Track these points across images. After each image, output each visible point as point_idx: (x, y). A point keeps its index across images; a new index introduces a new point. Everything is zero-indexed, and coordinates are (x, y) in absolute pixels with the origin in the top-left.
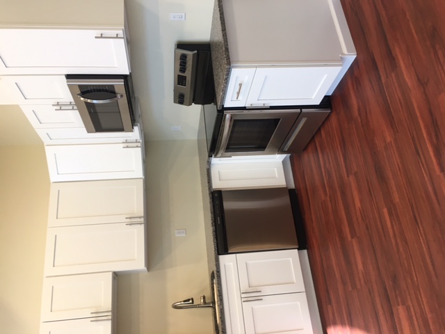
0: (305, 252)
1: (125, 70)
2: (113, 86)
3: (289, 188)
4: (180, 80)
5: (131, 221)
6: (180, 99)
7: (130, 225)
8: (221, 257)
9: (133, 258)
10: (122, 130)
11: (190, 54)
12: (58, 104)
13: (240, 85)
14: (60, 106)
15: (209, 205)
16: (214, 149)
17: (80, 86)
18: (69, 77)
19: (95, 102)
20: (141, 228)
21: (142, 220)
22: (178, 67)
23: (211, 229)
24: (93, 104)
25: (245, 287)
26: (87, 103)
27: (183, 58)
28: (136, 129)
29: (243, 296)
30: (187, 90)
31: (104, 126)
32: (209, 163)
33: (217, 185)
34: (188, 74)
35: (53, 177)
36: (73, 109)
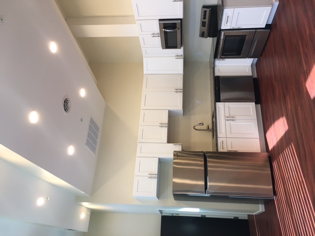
0: (259, 105)
1: (181, 17)
2: (176, 23)
4: (203, 24)
5: (177, 91)
6: (202, 35)
8: (217, 103)
9: (177, 105)
10: (176, 47)
11: (208, 10)
12: (153, 34)
13: (228, 17)
14: (154, 35)
15: (213, 82)
16: (216, 57)
17: (164, 24)
18: (160, 20)
19: (168, 31)
20: (181, 94)
21: (182, 91)
22: (203, 17)
23: (213, 92)
24: (167, 32)
25: (227, 115)
26: (164, 31)
27: (205, 12)
28: (182, 48)
29: (226, 118)
30: (205, 29)
31: (169, 45)
32: (214, 64)
33: (217, 74)
34: (207, 20)
35: (145, 72)
36: (158, 36)
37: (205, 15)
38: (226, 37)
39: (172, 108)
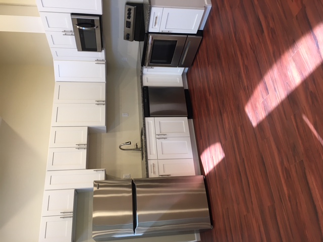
0: (192, 120)
1: (100, 12)
2: (93, 20)
3: (185, 88)
4: (128, 24)
5: (98, 103)
6: (127, 37)
7: (98, 104)
8: (146, 118)
9: (99, 119)
10: (95, 50)
11: (133, 8)
12: (65, 31)
13: (156, 17)
14: (66, 33)
15: (141, 94)
16: (143, 64)
17: (77, 19)
18: (72, 14)
19: (84, 28)
20: (104, 107)
21: (104, 103)
22: (127, 16)
23: (141, 105)
24: (82, 30)
25: (158, 133)
26: (79, 29)
27: (129, 10)
28: (103, 51)
29: (157, 136)
31: (87, 47)
32: (142, 72)
33: (145, 84)
34: (131, 20)
35: (57, 78)
36: (72, 35)
37: (129, 14)
38: (154, 41)
39: (92, 125)
